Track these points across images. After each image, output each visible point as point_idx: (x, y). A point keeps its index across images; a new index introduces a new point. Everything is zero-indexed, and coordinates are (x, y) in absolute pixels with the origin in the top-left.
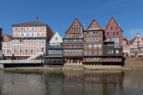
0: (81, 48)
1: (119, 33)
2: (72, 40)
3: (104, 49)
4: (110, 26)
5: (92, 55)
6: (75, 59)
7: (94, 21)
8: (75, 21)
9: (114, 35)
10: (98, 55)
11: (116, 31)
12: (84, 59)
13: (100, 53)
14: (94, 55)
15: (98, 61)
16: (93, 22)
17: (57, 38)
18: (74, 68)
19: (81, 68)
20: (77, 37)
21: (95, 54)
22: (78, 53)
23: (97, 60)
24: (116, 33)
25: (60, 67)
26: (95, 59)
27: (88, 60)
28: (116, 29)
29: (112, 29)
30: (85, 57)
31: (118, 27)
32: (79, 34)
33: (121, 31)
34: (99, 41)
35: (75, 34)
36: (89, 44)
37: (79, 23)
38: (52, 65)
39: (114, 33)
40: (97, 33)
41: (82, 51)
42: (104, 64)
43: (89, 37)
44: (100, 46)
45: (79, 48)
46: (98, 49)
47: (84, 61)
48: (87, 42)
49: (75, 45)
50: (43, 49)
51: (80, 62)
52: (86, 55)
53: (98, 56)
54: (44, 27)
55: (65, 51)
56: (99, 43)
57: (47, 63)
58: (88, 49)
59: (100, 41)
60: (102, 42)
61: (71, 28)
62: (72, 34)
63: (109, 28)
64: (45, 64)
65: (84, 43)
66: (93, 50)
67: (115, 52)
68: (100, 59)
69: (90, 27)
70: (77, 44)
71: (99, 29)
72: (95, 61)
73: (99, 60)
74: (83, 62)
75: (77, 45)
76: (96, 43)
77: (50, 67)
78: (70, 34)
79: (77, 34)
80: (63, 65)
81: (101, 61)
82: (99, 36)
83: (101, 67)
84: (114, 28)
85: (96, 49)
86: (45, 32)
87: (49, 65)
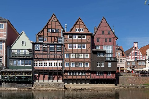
0: (60, 58)
1: (112, 39)
2: (46, 46)
3: (93, 61)
4: (100, 29)
5: (76, 69)
6: (51, 74)
7: (80, 20)
8: (52, 18)
9: (106, 41)
10: (84, 69)
11: (108, 36)
12: (64, 74)
13: (88, 67)
14: (78, 69)
15: (84, 78)
16: (78, 22)
17: (24, 43)
18: (49, 87)
19: (59, 88)
20: (55, 41)
21: (81, 67)
22: (56, 65)
23: (84, 76)
24: (108, 40)
25: (27, 87)
26: (80, 74)
27: (70, 76)
28: (109, 34)
29: (103, 34)
30: (66, 71)
31: (111, 31)
32: (57, 37)
33: (114, 37)
34: (86, 49)
35: (51, 37)
36: (73, 52)
37: (58, 21)
38: (16, 84)
39: (106, 39)
40: (84, 37)
41: (61, 62)
42: (92, 81)
43: (73, 43)
44: (87, 56)
45: (58, 58)
46: (84, 61)
47: (65, 78)
48: (69, 51)
49: (51, 54)
50: (1, 57)
51: (58, 79)
52: (68, 69)
53: (84, 71)
54: (4, 24)
55: (36, 61)
56: (86, 52)
57: (7, 80)
58: (71, 61)
59: (88, 49)
60: (90, 51)
61: (47, 27)
62: (47, 36)
63: (100, 32)
64: (3, 81)
65: (65, 50)
67: (106, 65)
68: (87, 74)
69: (73, 28)
70: (54, 51)
71: (86, 32)
72: (80, 78)
73: (86, 76)
74: (63, 78)
75: (54, 54)
76: (82, 52)
77: (11, 86)
78: (44, 36)
79: (55, 38)
80: (33, 83)
81: (89, 77)
82: (86, 43)
83: (88, 86)
84: (106, 32)
85: (81, 60)
86: (5, 31)
87: (10, 83)
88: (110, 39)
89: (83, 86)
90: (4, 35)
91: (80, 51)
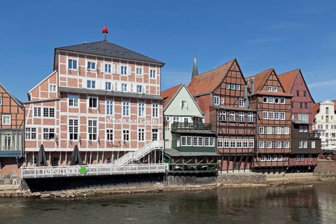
0: (252, 133)
1: (308, 104)
2: (225, 114)
3: (294, 139)
4: (295, 88)
5: (272, 151)
6: (238, 159)
7: (273, 73)
8: (233, 67)
9: (301, 107)
10: (283, 152)
11: (304, 99)
12: (255, 160)
13: (287, 147)
14: (276, 151)
15: (280, 164)
16: (271, 76)
20: (234, 104)
21: (279, 148)
22: (244, 145)
23: (280, 161)
25: (210, 182)
26: (275, 159)
27: (264, 162)
28: (305, 96)
29: (298, 94)
30: (260, 155)
31: (307, 92)
32: (238, 97)
33: (310, 100)
34: (286, 121)
35: (230, 96)
36: (268, 125)
37: (240, 71)
39: (301, 103)
41: (252, 140)
43: (268, 110)
44: (287, 131)
45: (248, 133)
46: (283, 139)
47: (256, 165)
48: (264, 122)
50: (157, 131)
51: (245, 169)
52: (262, 152)
54: (156, 69)
55: (220, 140)
56: (286, 125)
57: (180, 172)
58: (266, 138)
59: (288, 121)
62: (225, 96)
63: (294, 92)
64: (170, 174)
65: (259, 122)
66: (274, 139)
68: (285, 159)
69: (264, 85)
71: (282, 93)
72: (275, 165)
73: (283, 161)
74: (251, 165)
75: (244, 128)
76: (280, 125)
77: (185, 182)
78: (221, 96)
79: (236, 99)
80: (214, 175)
81: (286, 164)
82: (286, 110)
84: (301, 93)
85: (279, 137)
86: (158, 83)
87: (183, 177)
88: (306, 103)
89: (277, 177)
90: (157, 90)
91: (278, 122)
